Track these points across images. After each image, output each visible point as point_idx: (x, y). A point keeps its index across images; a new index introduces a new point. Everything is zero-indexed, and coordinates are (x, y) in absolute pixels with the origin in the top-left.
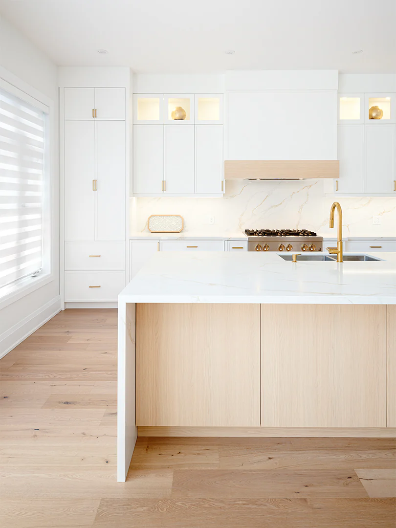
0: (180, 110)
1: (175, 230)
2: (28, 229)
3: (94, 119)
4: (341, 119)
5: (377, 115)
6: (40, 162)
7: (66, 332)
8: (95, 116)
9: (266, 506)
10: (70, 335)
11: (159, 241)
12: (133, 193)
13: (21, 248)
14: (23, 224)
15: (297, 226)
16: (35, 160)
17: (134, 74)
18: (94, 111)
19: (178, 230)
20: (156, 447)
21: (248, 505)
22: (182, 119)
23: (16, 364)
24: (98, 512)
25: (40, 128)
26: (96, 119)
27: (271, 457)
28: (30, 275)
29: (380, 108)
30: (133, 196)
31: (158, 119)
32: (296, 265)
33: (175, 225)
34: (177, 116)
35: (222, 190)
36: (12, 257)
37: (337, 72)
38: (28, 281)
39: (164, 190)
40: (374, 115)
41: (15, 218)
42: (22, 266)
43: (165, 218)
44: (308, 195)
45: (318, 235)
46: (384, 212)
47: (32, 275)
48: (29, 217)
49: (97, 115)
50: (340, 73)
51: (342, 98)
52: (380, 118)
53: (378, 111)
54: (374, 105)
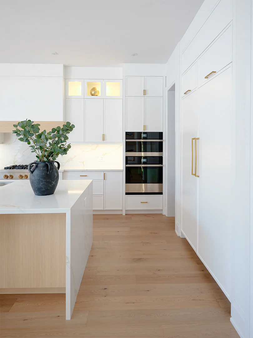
4: (69, 95)
5: (95, 93)
37: (62, 65)
40: (93, 92)
46: (106, 154)
50: (64, 66)
51: (69, 82)
52: (97, 95)
53: (96, 90)
54: (94, 87)
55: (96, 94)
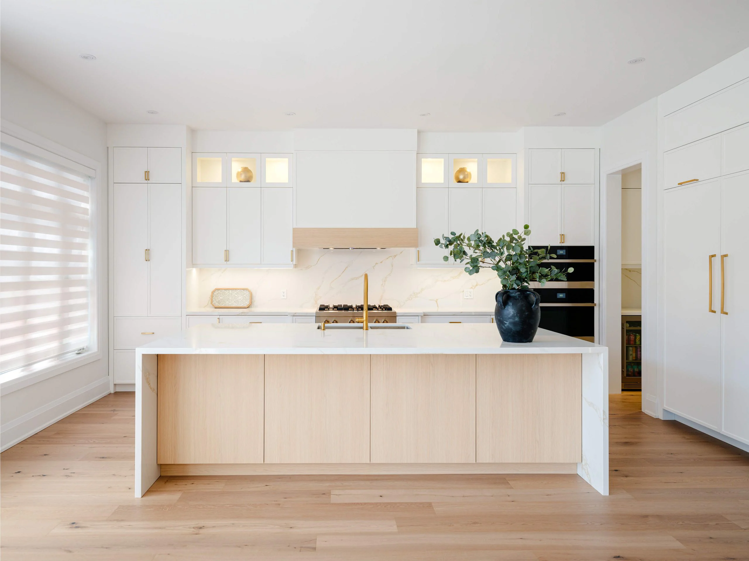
0: (246, 170)
1: (241, 305)
2: (72, 302)
3: (146, 182)
4: (423, 181)
5: (464, 178)
6: (85, 230)
7: (112, 411)
8: (147, 179)
9: (246, 507)
10: (115, 412)
11: (218, 317)
12: (193, 264)
13: (64, 322)
14: (66, 296)
15: (380, 301)
16: (80, 229)
17: (193, 132)
18: (147, 173)
19: (246, 306)
20: (173, 481)
21: (233, 506)
22: (248, 181)
23: (58, 434)
24: (115, 511)
25: (86, 194)
26: (149, 182)
27: (267, 484)
28: (75, 351)
29: (468, 170)
30: (193, 267)
31: (220, 181)
32: (324, 333)
33: (242, 300)
34: (243, 178)
35: (292, 261)
36: (54, 331)
37: (416, 131)
38: (72, 356)
39: (227, 260)
40: (461, 177)
41: (57, 290)
42: (66, 341)
43: (230, 291)
44: (392, 266)
45: (394, 310)
46: (477, 285)
47: (76, 352)
48: (73, 289)
49: (151, 178)
50: (419, 132)
51: (422, 159)
52: (467, 182)
53: (466, 173)
54: (462, 167)
55: (466, 180)
